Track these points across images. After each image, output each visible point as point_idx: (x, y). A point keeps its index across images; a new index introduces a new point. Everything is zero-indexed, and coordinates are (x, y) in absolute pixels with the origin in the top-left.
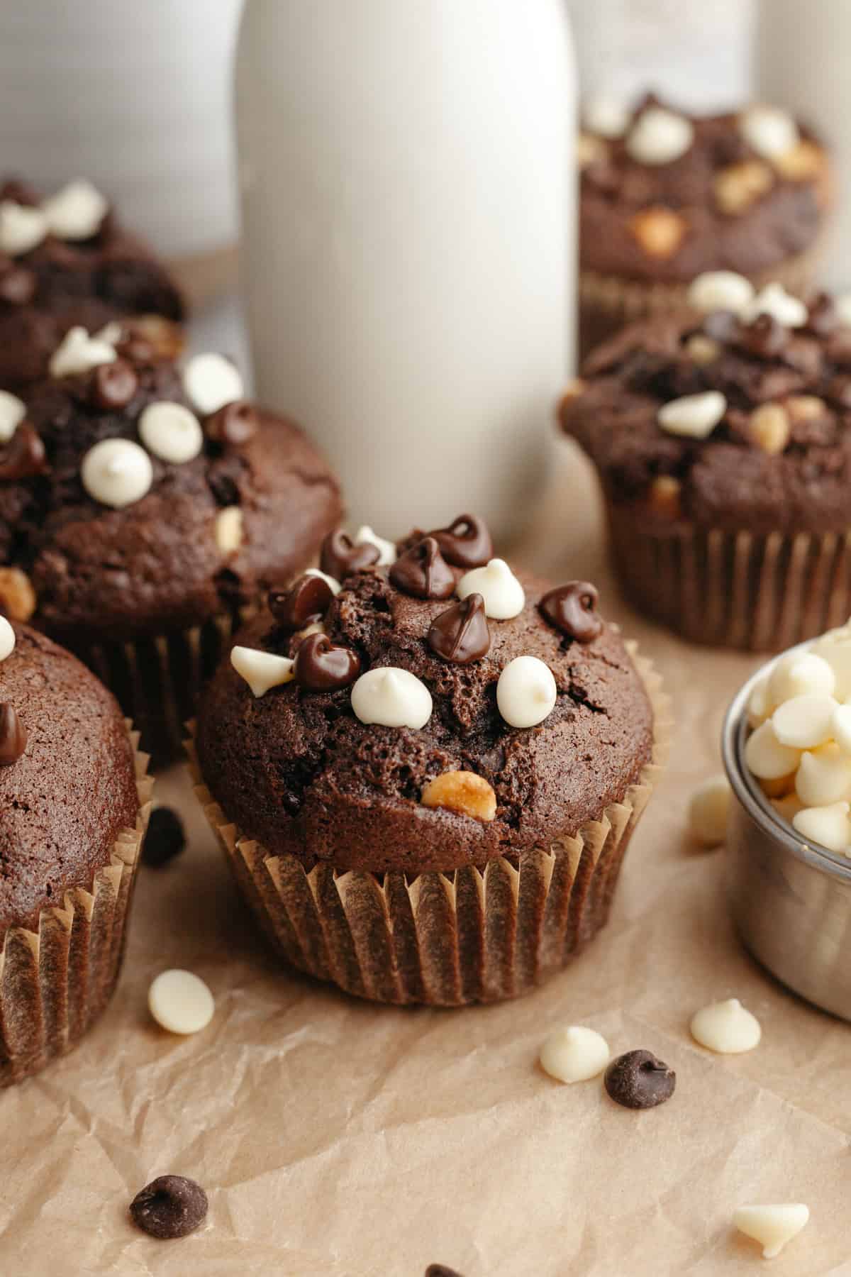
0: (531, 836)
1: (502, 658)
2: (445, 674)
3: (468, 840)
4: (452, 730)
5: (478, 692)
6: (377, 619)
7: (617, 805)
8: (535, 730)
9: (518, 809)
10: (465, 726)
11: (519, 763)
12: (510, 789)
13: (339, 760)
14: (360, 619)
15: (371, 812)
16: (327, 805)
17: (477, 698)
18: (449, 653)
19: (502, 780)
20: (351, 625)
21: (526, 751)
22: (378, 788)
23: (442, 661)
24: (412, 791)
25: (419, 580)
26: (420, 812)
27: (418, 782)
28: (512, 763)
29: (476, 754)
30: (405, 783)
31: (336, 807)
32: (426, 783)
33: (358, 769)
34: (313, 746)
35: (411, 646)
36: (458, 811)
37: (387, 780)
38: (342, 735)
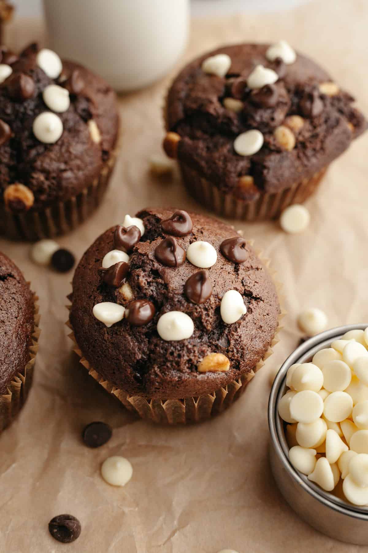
0: (245, 370)
1: (217, 292)
2: (196, 309)
4: (202, 331)
5: (212, 313)
6: (157, 283)
8: (238, 323)
9: (238, 362)
10: (209, 330)
11: (235, 341)
12: (233, 354)
13: (158, 360)
14: (149, 283)
15: (179, 383)
16: (157, 382)
17: (212, 316)
19: (230, 351)
20: (146, 289)
21: (237, 335)
22: (179, 371)
23: (195, 304)
24: (194, 367)
25: (171, 260)
26: (200, 377)
27: (195, 363)
28: (232, 342)
29: (216, 341)
30: (190, 365)
31: (162, 383)
32: (199, 363)
33: (169, 365)
34: (144, 353)
35: (178, 298)
36: (214, 371)
37: (183, 367)
38: (157, 347)
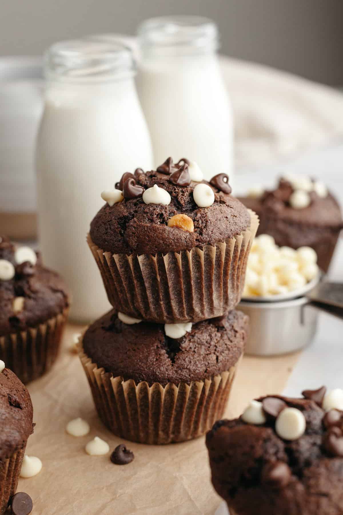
0: (207, 238)
2: (175, 189)
3: (184, 237)
5: (187, 195)
6: (152, 179)
7: (238, 235)
8: (207, 208)
9: (202, 230)
10: (183, 205)
11: (201, 215)
12: (199, 223)
13: (138, 215)
14: (146, 180)
15: (150, 228)
16: (134, 227)
17: (187, 196)
18: (176, 181)
19: (196, 220)
21: (204, 212)
22: (152, 221)
23: (174, 185)
24: (164, 222)
25: (166, 169)
26: (167, 228)
27: (166, 219)
28: (199, 215)
30: (162, 220)
31: (137, 228)
32: (169, 219)
33: (145, 215)
34: (130, 213)
35: (163, 182)
36: (180, 228)
37: (155, 218)
38: (140, 208)
